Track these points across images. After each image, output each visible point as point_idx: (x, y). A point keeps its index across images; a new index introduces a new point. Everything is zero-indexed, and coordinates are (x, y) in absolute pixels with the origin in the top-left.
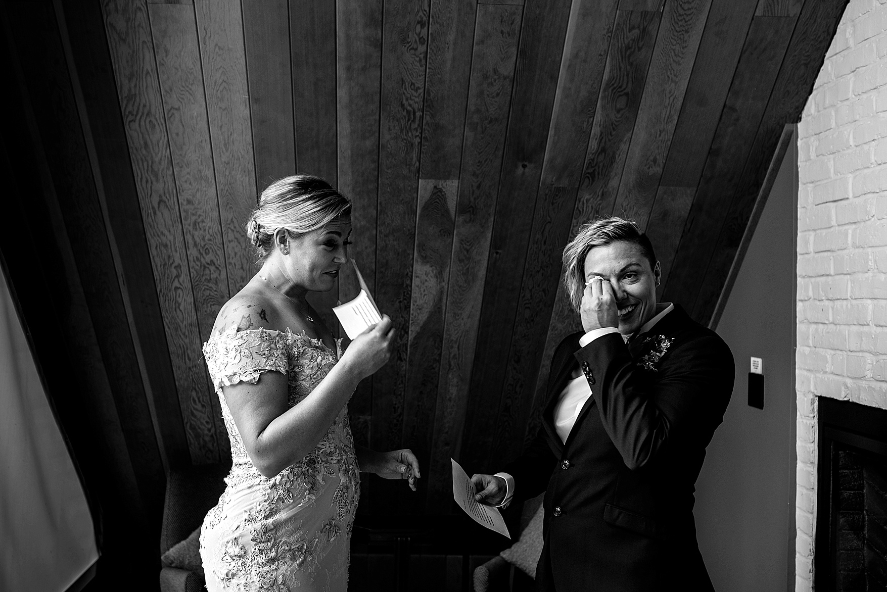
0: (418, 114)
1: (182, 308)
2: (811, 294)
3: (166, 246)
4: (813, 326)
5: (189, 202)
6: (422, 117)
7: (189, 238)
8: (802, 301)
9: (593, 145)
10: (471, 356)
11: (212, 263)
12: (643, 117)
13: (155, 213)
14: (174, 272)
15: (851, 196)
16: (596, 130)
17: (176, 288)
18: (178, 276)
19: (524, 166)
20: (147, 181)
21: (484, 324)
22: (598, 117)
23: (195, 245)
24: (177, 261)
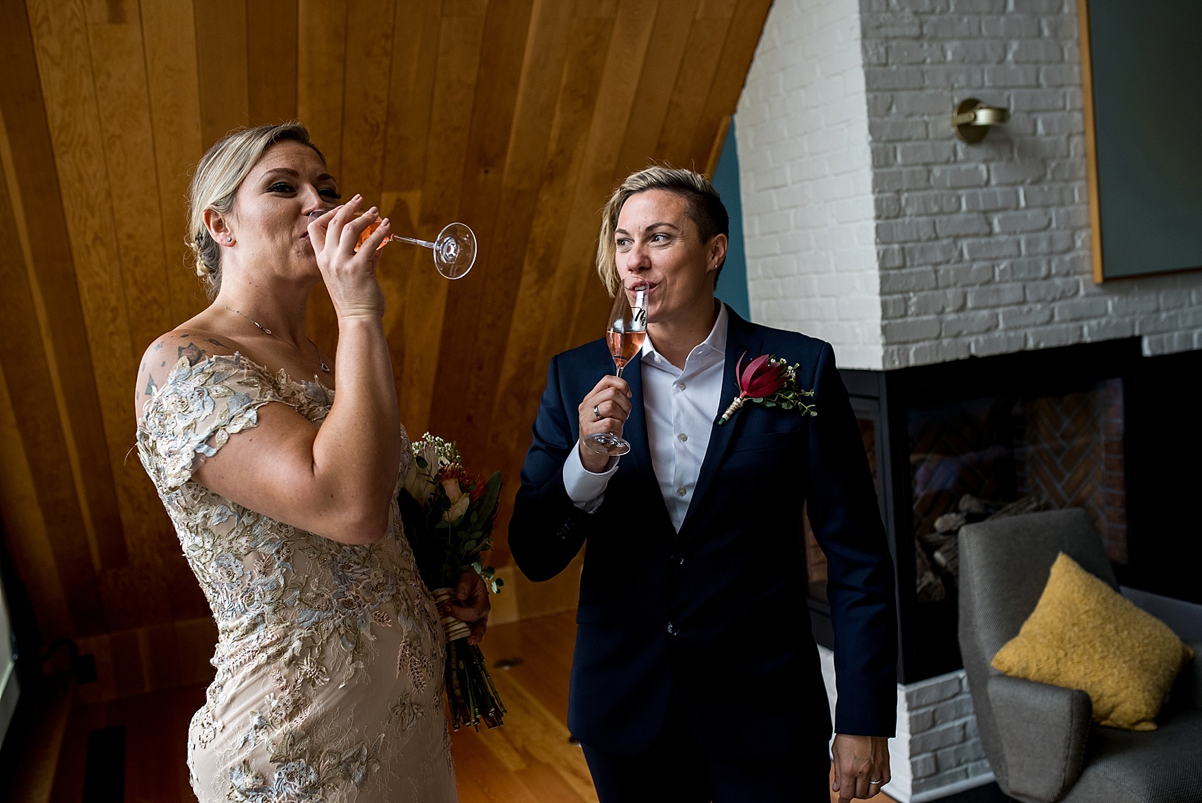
0: (382, 127)
1: (118, 354)
2: (760, 272)
3: (100, 287)
4: (765, 303)
5: (130, 236)
6: (385, 131)
7: (128, 276)
8: (753, 280)
9: (553, 146)
10: (433, 369)
11: (155, 301)
12: (598, 118)
13: (89, 252)
14: (109, 315)
15: (789, 182)
16: (555, 132)
17: (112, 334)
18: (114, 320)
19: (486, 172)
20: (80, 218)
21: (447, 335)
22: (557, 119)
23: (136, 282)
24: (113, 301)
